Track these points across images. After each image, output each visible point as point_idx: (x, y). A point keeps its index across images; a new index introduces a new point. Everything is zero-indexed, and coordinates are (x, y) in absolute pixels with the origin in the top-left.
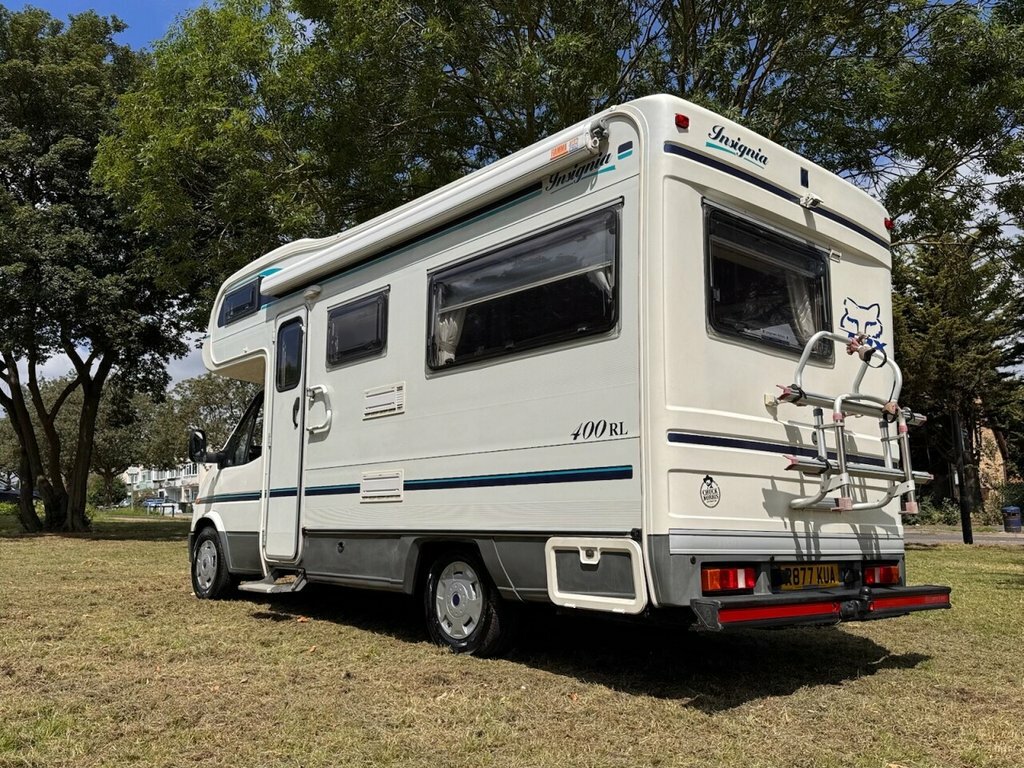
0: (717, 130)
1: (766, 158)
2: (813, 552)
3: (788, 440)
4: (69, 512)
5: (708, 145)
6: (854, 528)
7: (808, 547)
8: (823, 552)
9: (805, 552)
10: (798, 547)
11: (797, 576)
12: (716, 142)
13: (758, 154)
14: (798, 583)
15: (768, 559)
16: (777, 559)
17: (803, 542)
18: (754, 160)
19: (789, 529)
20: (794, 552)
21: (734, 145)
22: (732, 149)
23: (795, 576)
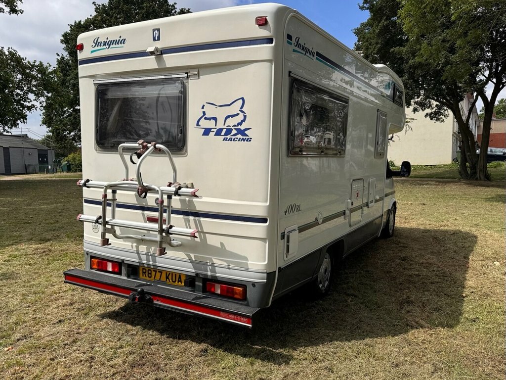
0: (95, 42)
1: (125, 40)
2: (151, 263)
3: (137, 203)
4: (478, 171)
5: (92, 52)
6: (189, 256)
7: (148, 260)
8: (158, 264)
9: (144, 262)
10: (140, 258)
11: (151, 274)
12: (96, 48)
13: (119, 40)
14: (151, 277)
15: (120, 261)
16: (125, 262)
17: (144, 257)
18: (117, 45)
19: (135, 249)
20: (137, 260)
21: (105, 45)
22: (104, 47)
23: (149, 273)
